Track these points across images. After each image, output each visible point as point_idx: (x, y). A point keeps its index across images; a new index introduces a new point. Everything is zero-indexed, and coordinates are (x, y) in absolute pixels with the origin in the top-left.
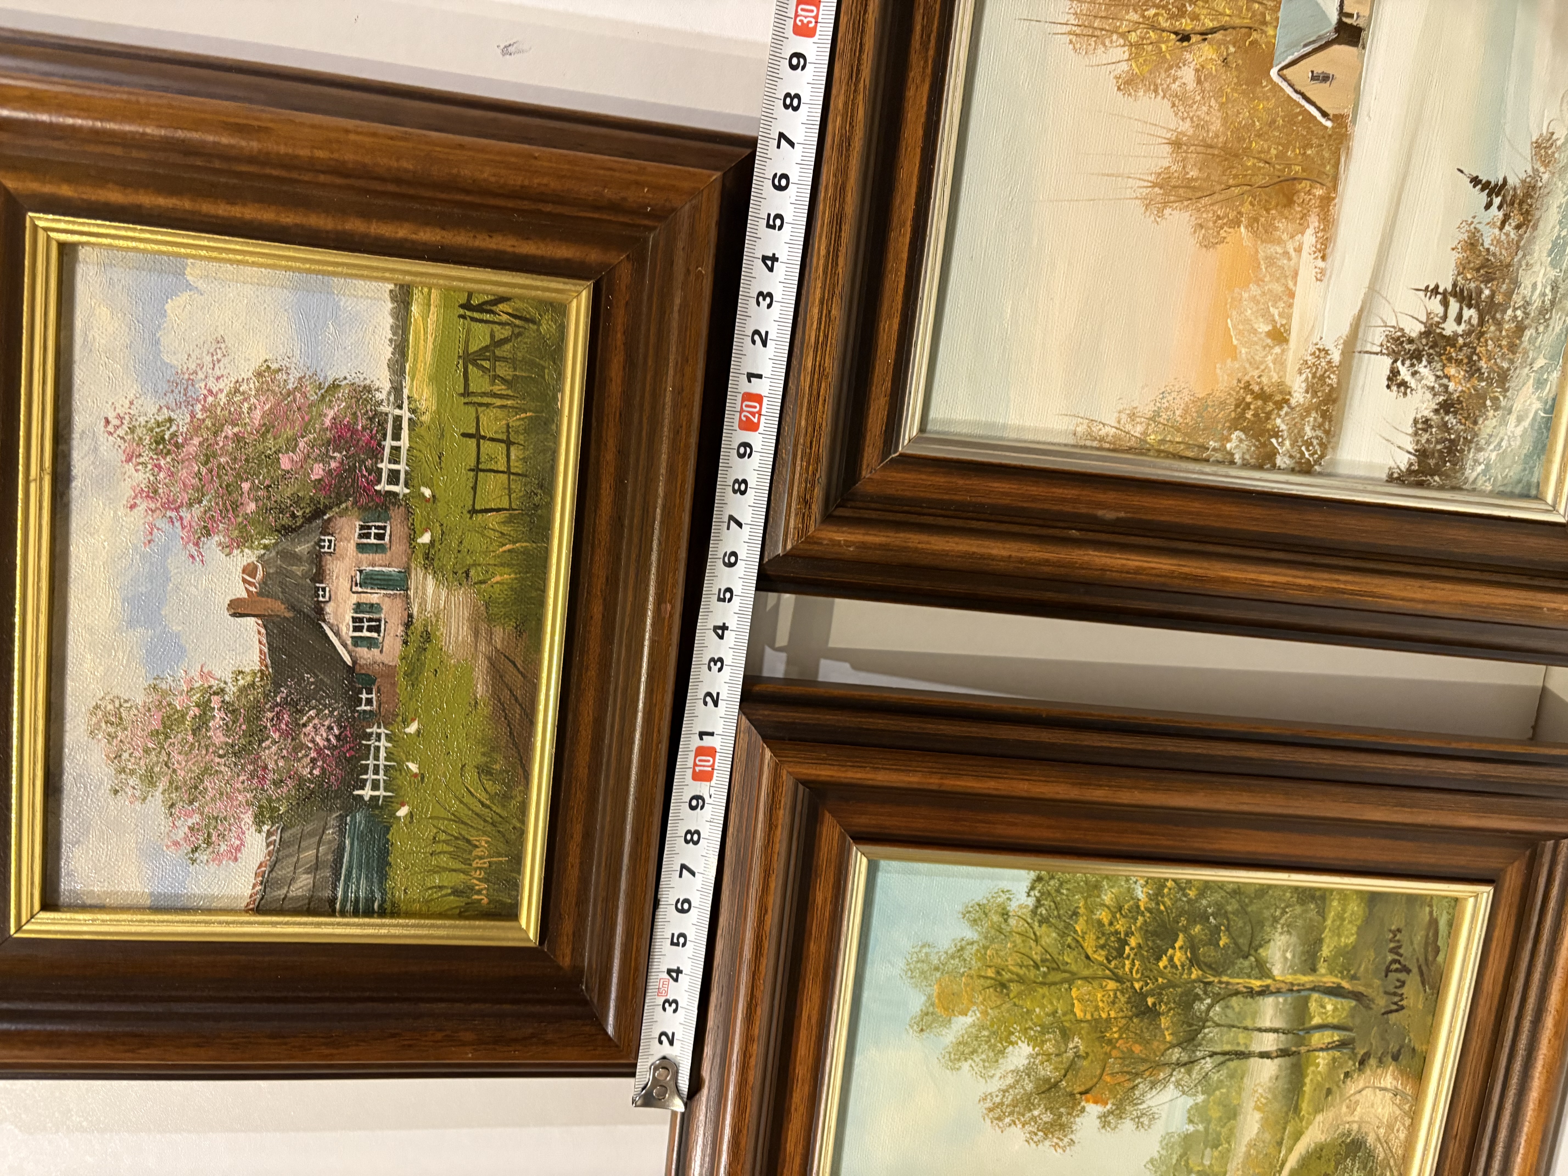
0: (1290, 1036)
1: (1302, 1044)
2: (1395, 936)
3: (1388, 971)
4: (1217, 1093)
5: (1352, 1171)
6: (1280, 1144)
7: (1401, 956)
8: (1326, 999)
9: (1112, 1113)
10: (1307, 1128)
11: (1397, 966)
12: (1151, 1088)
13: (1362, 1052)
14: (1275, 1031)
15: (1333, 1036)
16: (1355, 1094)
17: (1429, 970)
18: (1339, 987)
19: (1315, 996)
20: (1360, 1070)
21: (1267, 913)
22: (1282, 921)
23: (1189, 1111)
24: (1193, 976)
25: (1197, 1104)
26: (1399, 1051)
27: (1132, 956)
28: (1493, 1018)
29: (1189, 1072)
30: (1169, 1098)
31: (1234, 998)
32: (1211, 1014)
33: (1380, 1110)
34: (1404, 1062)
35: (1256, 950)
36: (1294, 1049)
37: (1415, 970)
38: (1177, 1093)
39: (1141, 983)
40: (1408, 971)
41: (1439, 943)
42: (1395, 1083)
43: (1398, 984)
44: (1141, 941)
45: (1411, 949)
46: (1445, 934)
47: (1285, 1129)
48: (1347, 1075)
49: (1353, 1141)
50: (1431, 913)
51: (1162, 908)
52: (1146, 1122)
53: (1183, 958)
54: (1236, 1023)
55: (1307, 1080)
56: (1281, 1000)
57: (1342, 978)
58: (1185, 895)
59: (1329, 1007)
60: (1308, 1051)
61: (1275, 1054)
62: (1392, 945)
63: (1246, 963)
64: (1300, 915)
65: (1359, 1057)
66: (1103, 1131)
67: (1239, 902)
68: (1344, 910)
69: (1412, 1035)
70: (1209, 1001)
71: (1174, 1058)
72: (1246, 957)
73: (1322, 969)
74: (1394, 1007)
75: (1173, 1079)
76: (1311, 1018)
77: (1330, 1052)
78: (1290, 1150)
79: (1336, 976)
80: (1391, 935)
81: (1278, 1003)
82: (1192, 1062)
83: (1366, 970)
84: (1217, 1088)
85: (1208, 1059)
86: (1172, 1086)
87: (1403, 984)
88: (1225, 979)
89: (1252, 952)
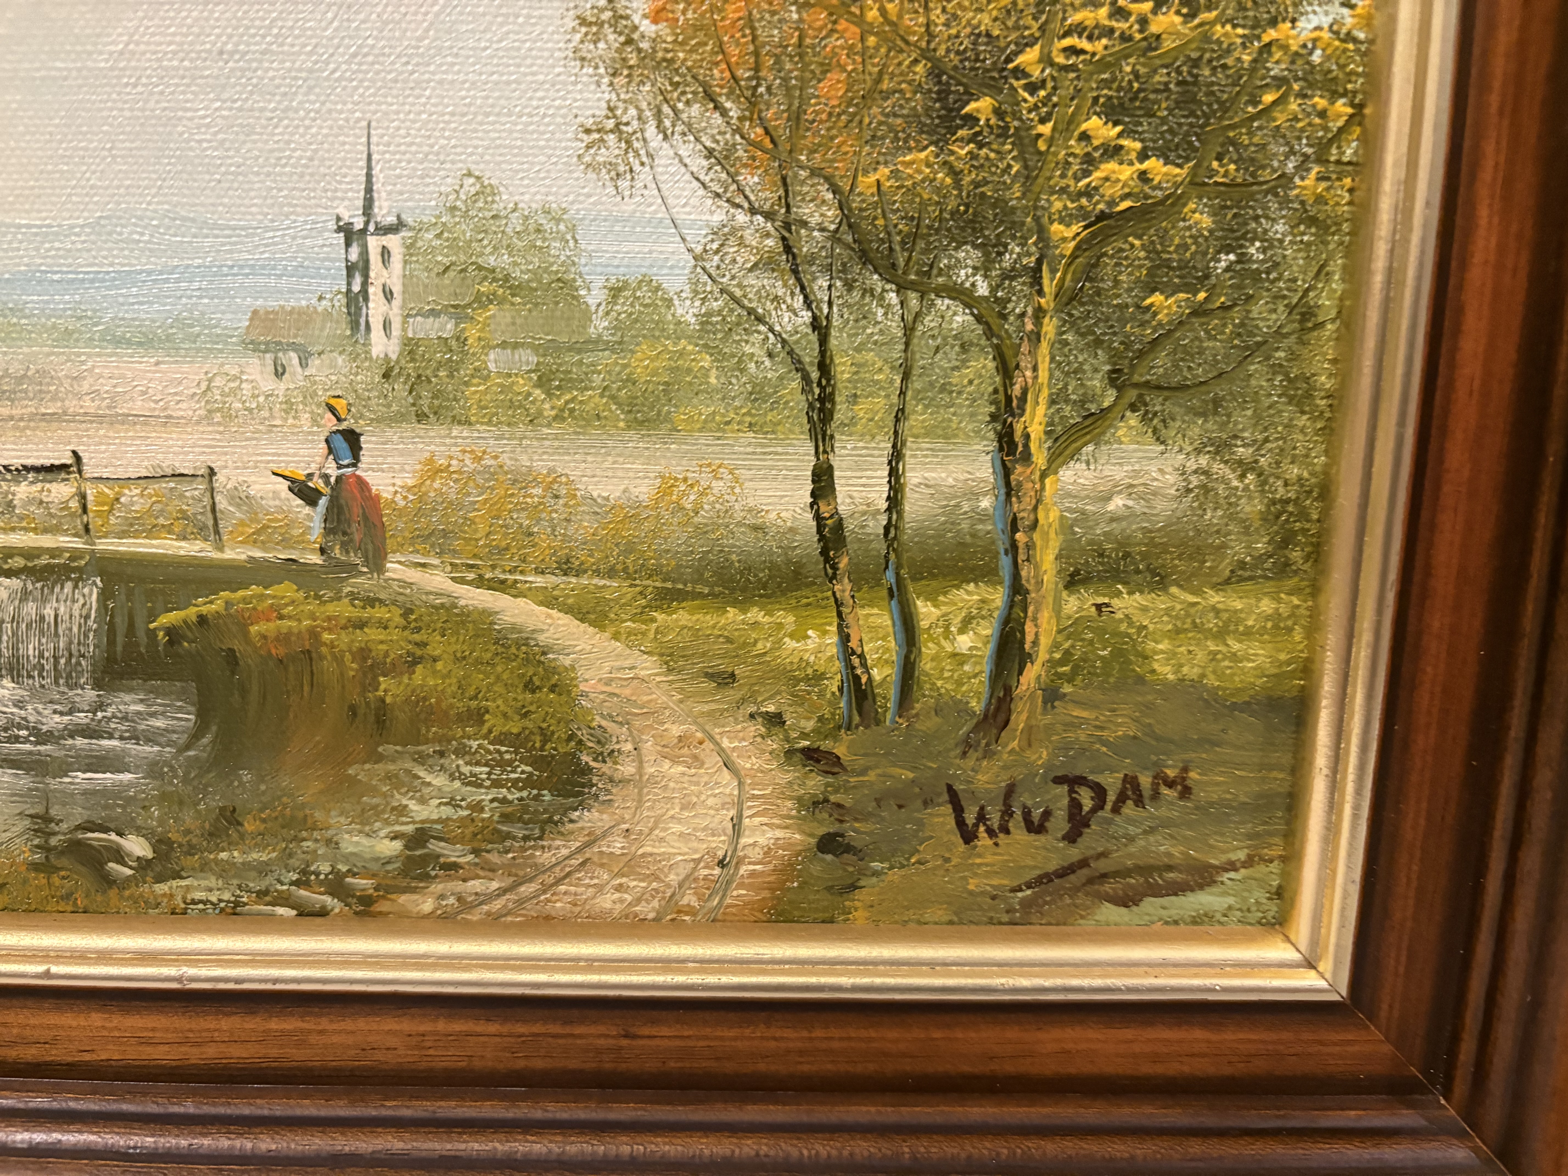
0: (882, 547)
1: (857, 586)
2: (1170, 784)
3: (1074, 782)
4: (706, 361)
5: (497, 784)
6: (566, 567)
7: (1116, 810)
8: (988, 629)
9: (629, 41)
10: (616, 637)
11: (1087, 804)
12: (710, 153)
13: (840, 750)
14: (895, 501)
15: (882, 662)
16: (721, 751)
17: (1075, 890)
18: (1024, 659)
19: (998, 597)
20: (789, 753)
21: (1242, 418)
22: (1218, 468)
23: (645, 281)
24: (1056, 228)
25: (669, 303)
26: (849, 849)
27: (1121, 25)
28: (966, 1068)
29: (765, 264)
30: (681, 215)
31: (991, 365)
32: (942, 304)
33: (676, 828)
34: (816, 869)
35: (1133, 408)
36: (843, 563)
37: (1074, 853)
38: (698, 238)
39: (1036, 73)
40: (1072, 837)
41: (1150, 905)
42: (756, 854)
43: (1037, 813)
44: (1168, 44)
45: (1132, 830)
46: (1174, 913)
47: (611, 573)
48: (775, 720)
49: (587, 770)
50: (1232, 866)
51: (1268, 98)
52: (603, 156)
53: (1109, 191)
54: (916, 384)
55: (755, 614)
56: (986, 503)
57: (1052, 663)
58: (1302, 168)
59: (964, 642)
60: (838, 604)
61: (825, 510)
62: (1145, 781)
63: (1096, 383)
64: (1232, 517)
65: (826, 745)
66: (571, 23)
67: (1279, 334)
68: (1248, 633)
69: (895, 876)
70: (983, 289)
71: (806, 211)
72: (1115, 378)
73: (1072, 604)
74: (970, 818)
75: (742, 218)
76: (932, 598)
77: (838, 665)
78: (549, 600)
79: (1056, 646)
80: (1171, 773)
81: (976, 496)
82: (795, 272)
83: (1073, 725)
84: (719, 356)
85: (807, 316)
86: (719, 217)
87: (1035, 827)
88: (1049, 327)
89: (1132, 395)
